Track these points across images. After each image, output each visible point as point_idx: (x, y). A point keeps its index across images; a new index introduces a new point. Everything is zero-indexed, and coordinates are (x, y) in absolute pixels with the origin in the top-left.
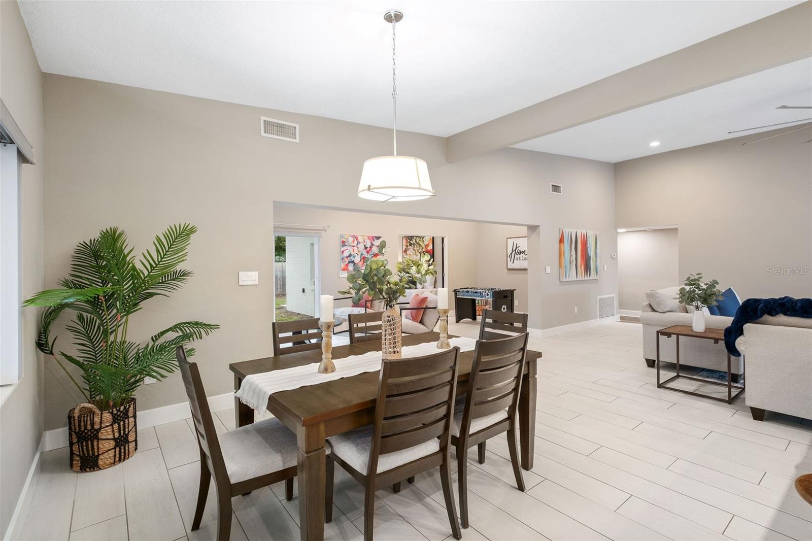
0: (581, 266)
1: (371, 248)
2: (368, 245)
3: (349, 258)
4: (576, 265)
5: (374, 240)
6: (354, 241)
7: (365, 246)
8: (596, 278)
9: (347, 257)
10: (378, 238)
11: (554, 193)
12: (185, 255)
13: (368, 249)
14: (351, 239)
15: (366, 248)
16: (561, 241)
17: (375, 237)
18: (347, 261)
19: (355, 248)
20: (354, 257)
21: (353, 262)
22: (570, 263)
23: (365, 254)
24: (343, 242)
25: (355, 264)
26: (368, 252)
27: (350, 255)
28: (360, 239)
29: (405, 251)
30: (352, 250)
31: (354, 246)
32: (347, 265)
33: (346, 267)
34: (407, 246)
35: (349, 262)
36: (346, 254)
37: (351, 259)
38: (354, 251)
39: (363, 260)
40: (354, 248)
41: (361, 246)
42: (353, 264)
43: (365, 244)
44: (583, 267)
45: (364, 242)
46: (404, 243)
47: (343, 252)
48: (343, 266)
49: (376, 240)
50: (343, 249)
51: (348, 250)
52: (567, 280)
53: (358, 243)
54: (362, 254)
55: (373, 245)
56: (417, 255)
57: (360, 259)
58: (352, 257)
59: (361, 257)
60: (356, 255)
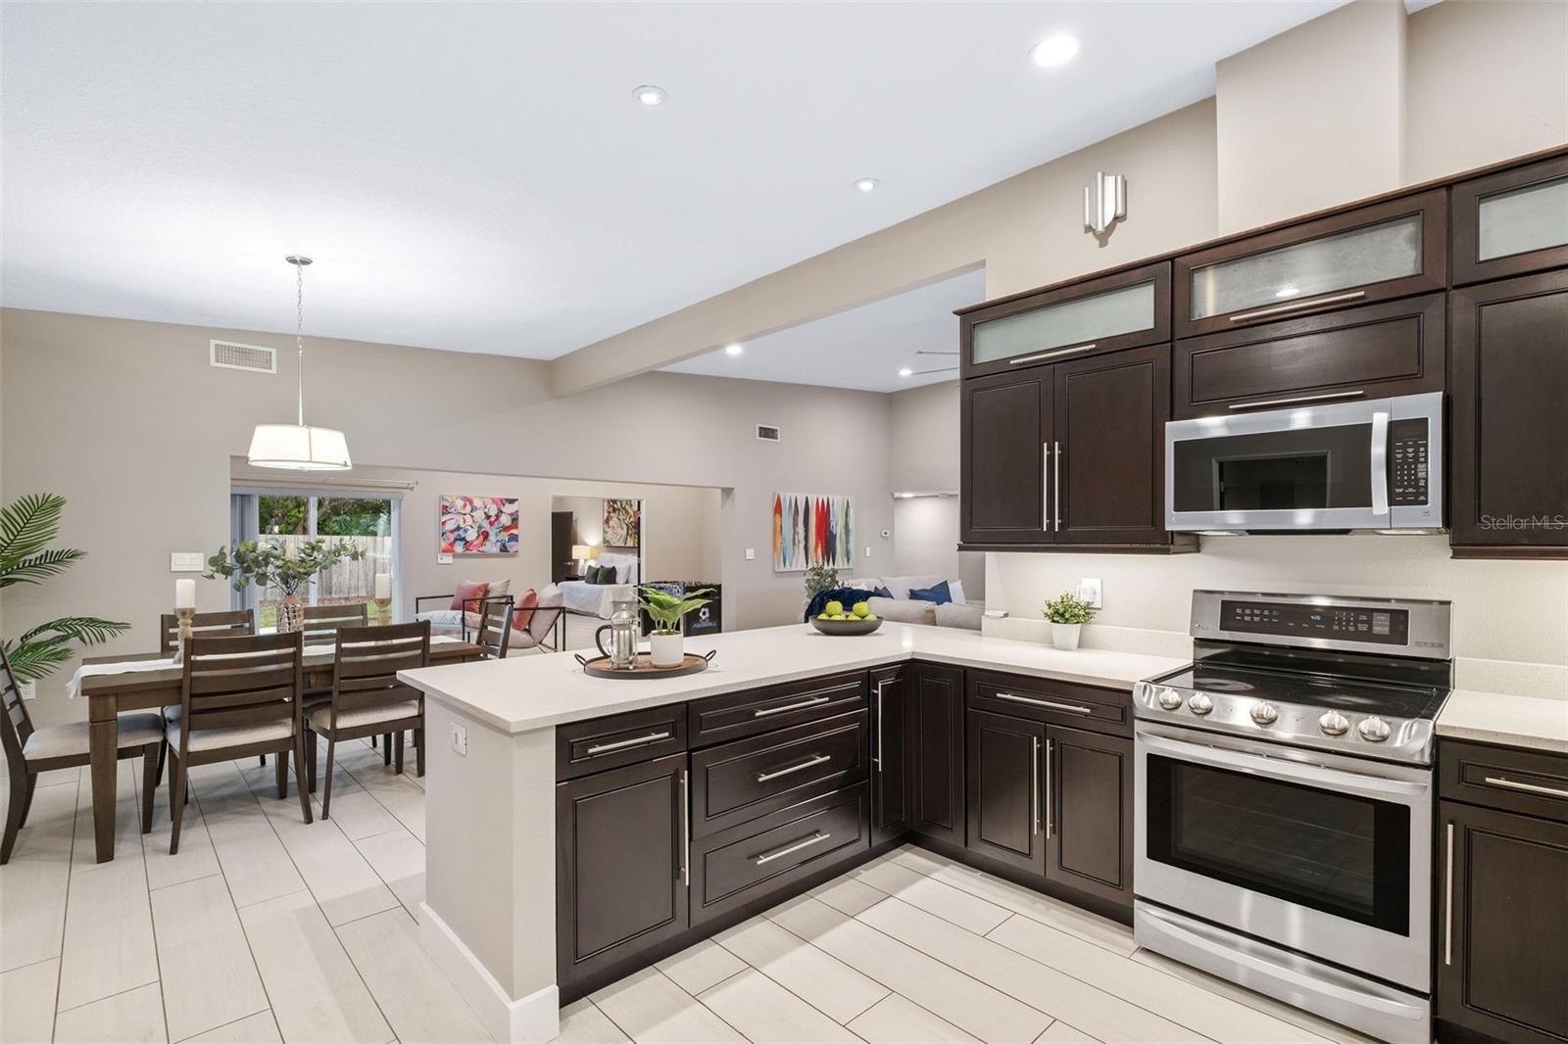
0: (816, 549)
1: (498, 517)
2: (493, 512)
3: (456, 533)
4: (806, 548)
5: (504, 505)
6: (465, 506)
7: (485, 513)
8: (846, 567)
9: (452, 532)
10: (511, 501)
11: (763, 439)
12: (54, 531)
13: (492, 519)
14: (459, 503)
15: (488, 517)
16: (778, 509)
17: (506, 500)
18: (452, 537)
19: (468, 517)
20: (466, 531)
21: (463, 539)
22: (794, 544)
23: (486, 526)
24: (445, 507)
25: (466, 542)
26: (491, 524)
27: (458, 528)
28: (477, 503)
29: (607, 521)
30: (462, 521)
31: (465, 514)
32: (452, 544)
33: (450, 547)
34: (609, 513)
35: (456, 540)
36: (450, 526)
37: (459, 535)
38: (465, 521)
39: (482, 537)
40: (465, 517)
41: (479, 515)
42: (463, 542)
43: (486, 510)
44: (819, 550)
45: (486, 507)
46: (606, 508)
47: (444, 523)
48: (444, 544)
49: (507, 505)
50: (444, 519)
51: (454, 521)
52: (788, 568)
53: (474, 509)
54: (480, 527)
55: (501, 512)
56: (622, 529)
57: (476, 535)
58: (461, 532)
59: (478, 532)
60: (469, 527)
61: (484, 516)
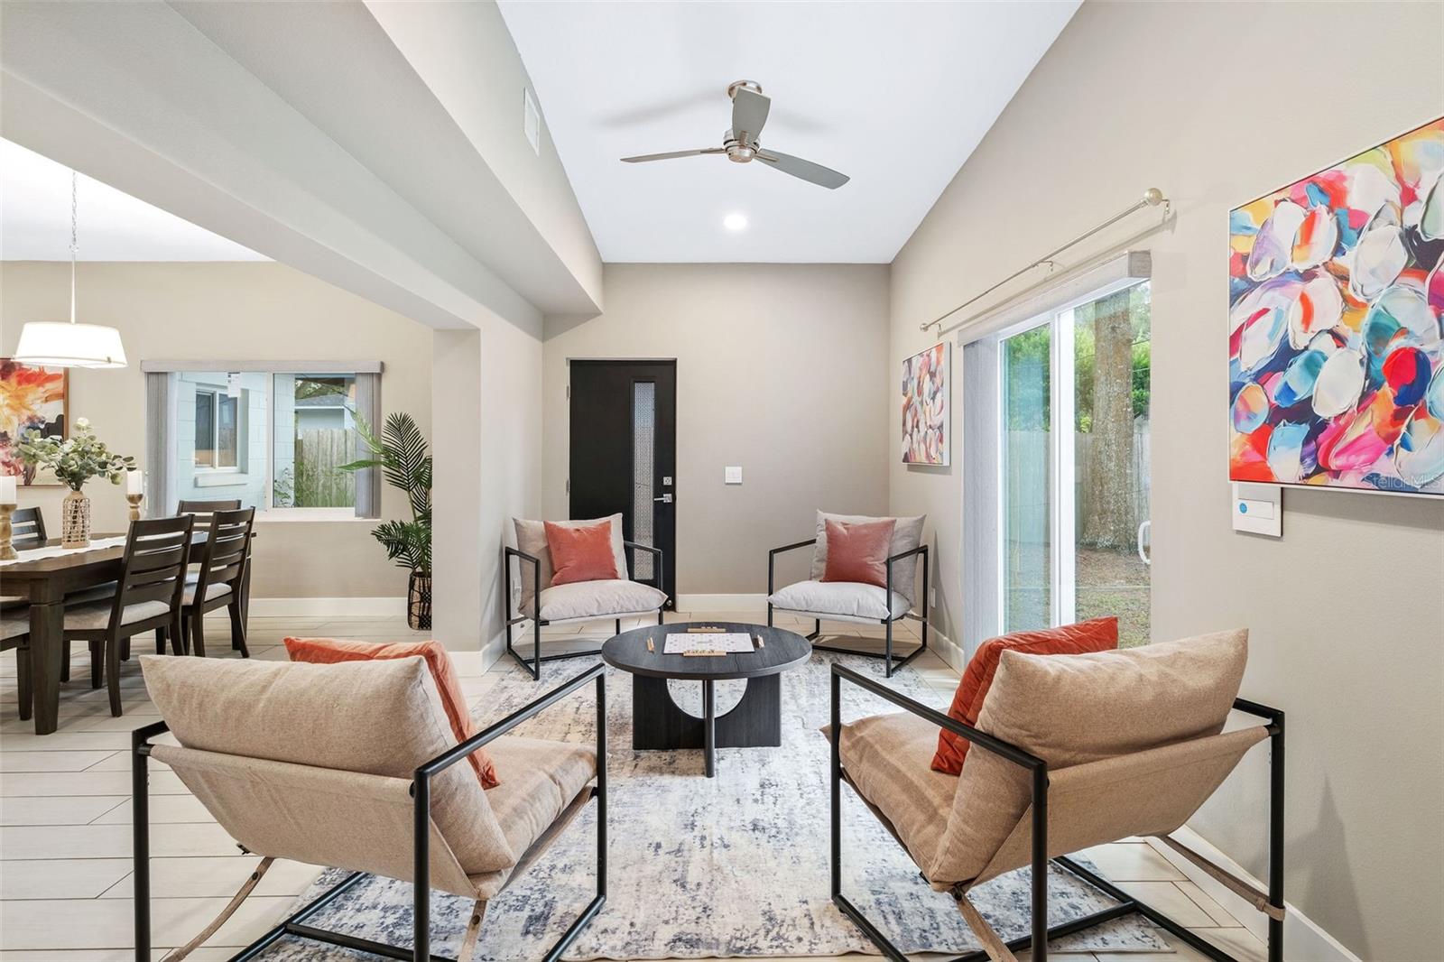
3: (1276, 384)
9: (1262, 377)
18: (1260, 402)
21: (1300, 411)
25: (1318, 426)
27: (1285, 356)
30: (1296, 311)
32: (1260, 440)
33: (1256, 457)
35: (1278, 415)
37: (1287, 391)
38: (1307, 317)
39: (1387, 391)
40: (1311, 288)
42: (1305, 428)
43: (1413, 216)
45: (1409, 196)
47: (1235, 340)
51: (1267, 320)
54: (1379, 333)
57: (1357, 383)
58: (1294, 375)
59: (1367, 362)
60: (1326, 343)
61: (1400, 257)
